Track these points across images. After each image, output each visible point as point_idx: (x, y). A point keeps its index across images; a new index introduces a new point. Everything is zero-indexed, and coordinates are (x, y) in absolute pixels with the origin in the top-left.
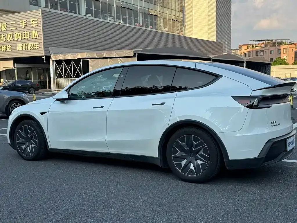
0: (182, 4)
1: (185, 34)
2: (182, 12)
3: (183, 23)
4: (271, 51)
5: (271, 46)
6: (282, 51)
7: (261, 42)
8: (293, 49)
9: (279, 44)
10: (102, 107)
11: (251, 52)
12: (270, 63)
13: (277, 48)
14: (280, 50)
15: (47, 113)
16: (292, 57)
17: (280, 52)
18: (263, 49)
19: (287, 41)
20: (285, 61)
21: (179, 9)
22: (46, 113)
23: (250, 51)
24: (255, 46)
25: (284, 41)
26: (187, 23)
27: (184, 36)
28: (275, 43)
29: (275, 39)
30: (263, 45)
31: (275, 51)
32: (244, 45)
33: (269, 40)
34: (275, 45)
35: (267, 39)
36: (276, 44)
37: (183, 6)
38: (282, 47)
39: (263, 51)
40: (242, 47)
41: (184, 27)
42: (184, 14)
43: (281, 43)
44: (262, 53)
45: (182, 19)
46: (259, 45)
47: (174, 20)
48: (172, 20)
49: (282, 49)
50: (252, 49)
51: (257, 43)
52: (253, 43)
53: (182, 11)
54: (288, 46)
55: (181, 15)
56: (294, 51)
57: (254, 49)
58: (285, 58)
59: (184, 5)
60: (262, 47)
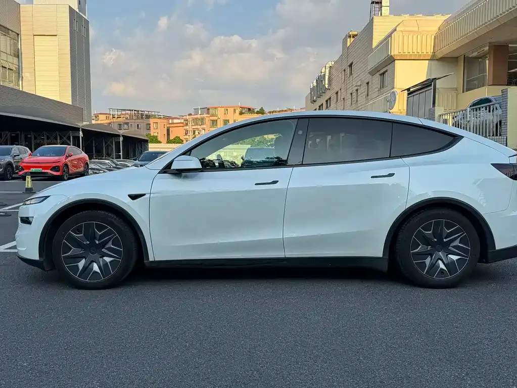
0: (16, 45)
1: (22, 88)
2: (18, 57)
3: (19, 73)
4: (138, 125)
5: (138, 118)
6: (151, 126)
7: (123, 112)
8: (164, 125)
9: (148, 117)
10: (275, 182)
11: (112, 124)
12: (147, 140)
13: (146, 121)
14: (150, 124)
15: (147, 196)
16: (164, 135)
17: (150, 127)
18: (127, 121)
19: (156, 114)
20: (157, 139)
21: (12, 52)
22: (144, 197)
23: (110, 123)
24: (116, 116)
25: (153, 113)
26: (26, 74)
27: (21, 89)
28: (142, 115)
29: (142, 110)
30: (127, 116)
31: (143, 125)
32: (101, 114)
33: (135, 111)
34: (142, 118)
35: (132, 109)
36: (144, 117)
37: (18, 49)
38: (152, 121)
39: (127, 124)
40: (98, 116)
41: (20, 79)
42: (20, 60)
43: (150, 116)
44: (126, 126)
45: (17, 66)
46: (122, 116)
47: (5, 68)
48: (2, 66)
49: (152, 123)
50: (112, 120)
51: (119, 113)
52: (114, 113)
53: (17, 55)
54: (159, 121)
55: (15, 60)
56: (166, 127)
57: (115, 120)
58: (156, 134)
59: (20, 48)
60: (127, 119)
